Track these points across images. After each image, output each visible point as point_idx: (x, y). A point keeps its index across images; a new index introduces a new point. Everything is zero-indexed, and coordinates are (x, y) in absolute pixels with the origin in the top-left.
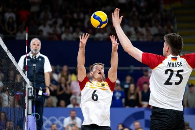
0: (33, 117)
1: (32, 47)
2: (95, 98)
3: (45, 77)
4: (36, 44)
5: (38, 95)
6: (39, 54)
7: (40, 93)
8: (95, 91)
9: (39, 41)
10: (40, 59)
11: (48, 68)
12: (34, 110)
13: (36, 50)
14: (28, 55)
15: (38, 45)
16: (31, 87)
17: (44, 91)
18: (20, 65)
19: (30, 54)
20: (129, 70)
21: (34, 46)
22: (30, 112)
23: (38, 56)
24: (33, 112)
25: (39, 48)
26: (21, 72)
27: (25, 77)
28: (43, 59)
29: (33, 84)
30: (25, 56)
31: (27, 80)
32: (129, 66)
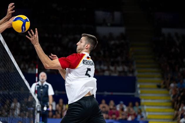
7: (45, 109)
10: (46, 86)
13: (43, 79)
14: (38, 83)
15: (44, 76)
16: (39, 105)
24: (40, 121)
25: (45, 78)
28: (48, 86)
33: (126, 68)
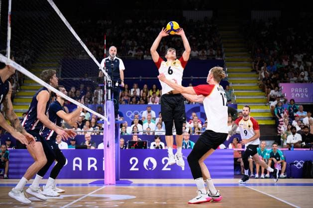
0: (112, 102)
1: (111, 53)
2: (170, 72)
3: (120, 74)
4: (114, 50)
5: (115, 86)
6: (115, 58)
7: (117, 84)
8: (170, 67)
9: (115, 48)
10: (116, 61)
11: (122, 67)
12: (113, 97)
13: (113, 54)
14: (107, 58)
15: (115, 51)
16: (109, 80)
17: (120, 83)
18: (102, 66)
19: (109, 58)
20: (190, 79)
21: (112, 52)
22: (109, 98)
23: (114, 58)
24: (111, 98)
25: (116, 53)
26: (103, 70)
27: (104, 71)
28: (118, 61)
29: (111, 77)
30: (105, 59)
31: (106, 74)
32: (190, 76)
33: (214, 52)
